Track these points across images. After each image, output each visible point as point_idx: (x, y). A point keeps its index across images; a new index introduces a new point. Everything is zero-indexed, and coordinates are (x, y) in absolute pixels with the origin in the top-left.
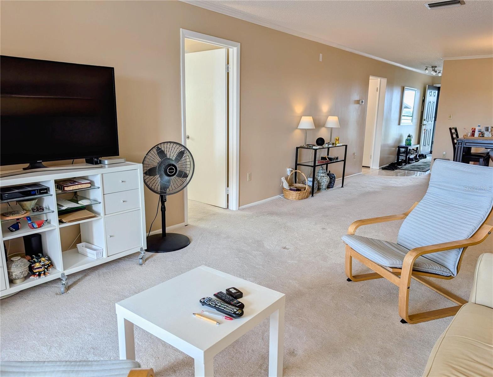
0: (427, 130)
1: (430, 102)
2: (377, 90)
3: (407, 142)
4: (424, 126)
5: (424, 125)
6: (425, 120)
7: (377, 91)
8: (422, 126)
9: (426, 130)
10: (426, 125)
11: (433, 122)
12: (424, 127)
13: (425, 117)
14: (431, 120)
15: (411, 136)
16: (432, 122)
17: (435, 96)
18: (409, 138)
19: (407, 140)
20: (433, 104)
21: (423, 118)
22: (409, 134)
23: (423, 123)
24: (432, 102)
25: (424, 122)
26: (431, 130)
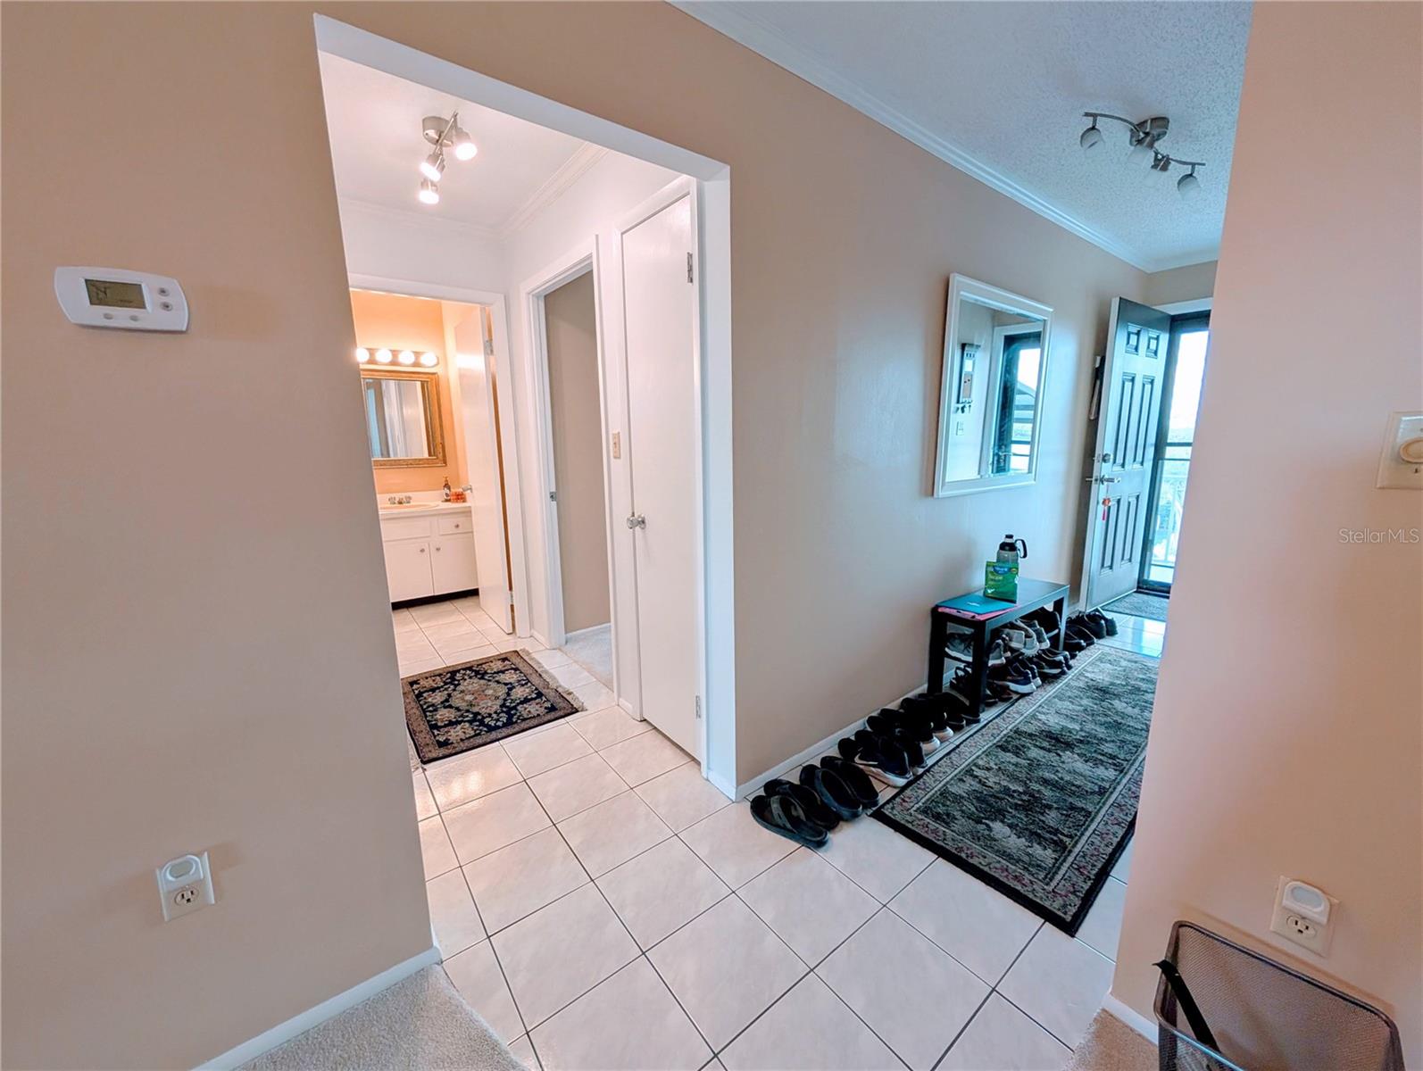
0: (1119, 501)
1: (1133, 380)
2: (690, 270)
3: (991, 576)
4: (1103, 487)
5: (1102, 481)
6: (1104, 460)
7: (691, 281)
8: (1094, 486)
9: (1113, 504)
10: (1111, 480)
11: (1149, 465)
12: (1099, 492)
13: (1106, 444)
14: (1139, 458)
15: (1019, 545)
16: (1142, 464)
17: (1156, 353)
18: (1007, 554)
19: (992, 569)
20: (1148, 387)
21: (1098, 452)
22: (1008, 537)
23: (1095, 474)
24: (1145, 377)
25: (1102, 469)
26: (1138, 497)
